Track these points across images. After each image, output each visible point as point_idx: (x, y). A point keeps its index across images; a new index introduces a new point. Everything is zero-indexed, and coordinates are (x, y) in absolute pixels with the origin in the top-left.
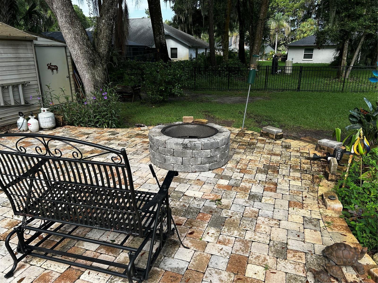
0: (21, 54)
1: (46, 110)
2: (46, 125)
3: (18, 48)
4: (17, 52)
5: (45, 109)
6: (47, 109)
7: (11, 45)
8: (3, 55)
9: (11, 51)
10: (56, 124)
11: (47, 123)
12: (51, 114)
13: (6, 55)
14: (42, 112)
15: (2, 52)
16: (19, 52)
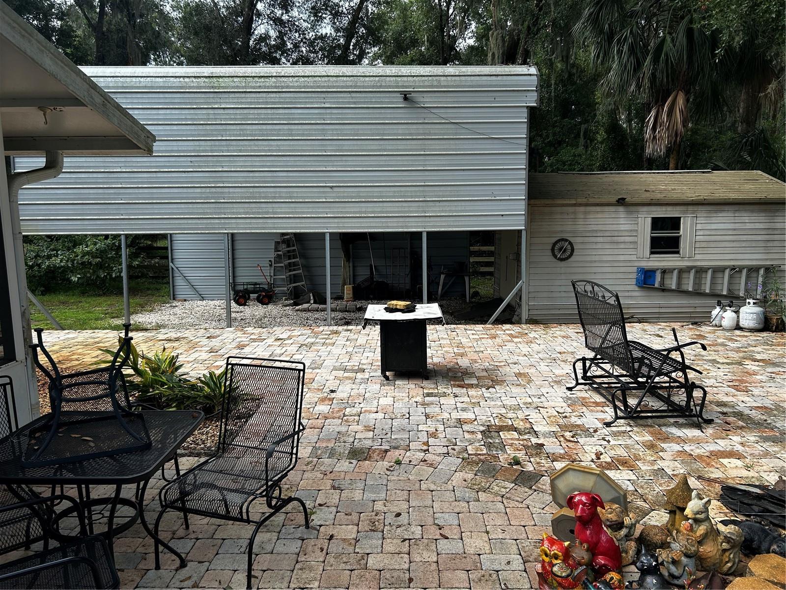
0: (778, 224)
1: (752, 303)
2: (746, 324)
3: (777, 215)
4: (772, 221)
5: (752, 301)
6: (754, 301)
7: (765, 211)
8: (748, 224)
9: (762, 219)
10: (764, 326)
11: (748, 321)
12: (758, 309)
13: (753, 224)
14: (747, 304)
15: (747, 221)
16: (776, 221)
